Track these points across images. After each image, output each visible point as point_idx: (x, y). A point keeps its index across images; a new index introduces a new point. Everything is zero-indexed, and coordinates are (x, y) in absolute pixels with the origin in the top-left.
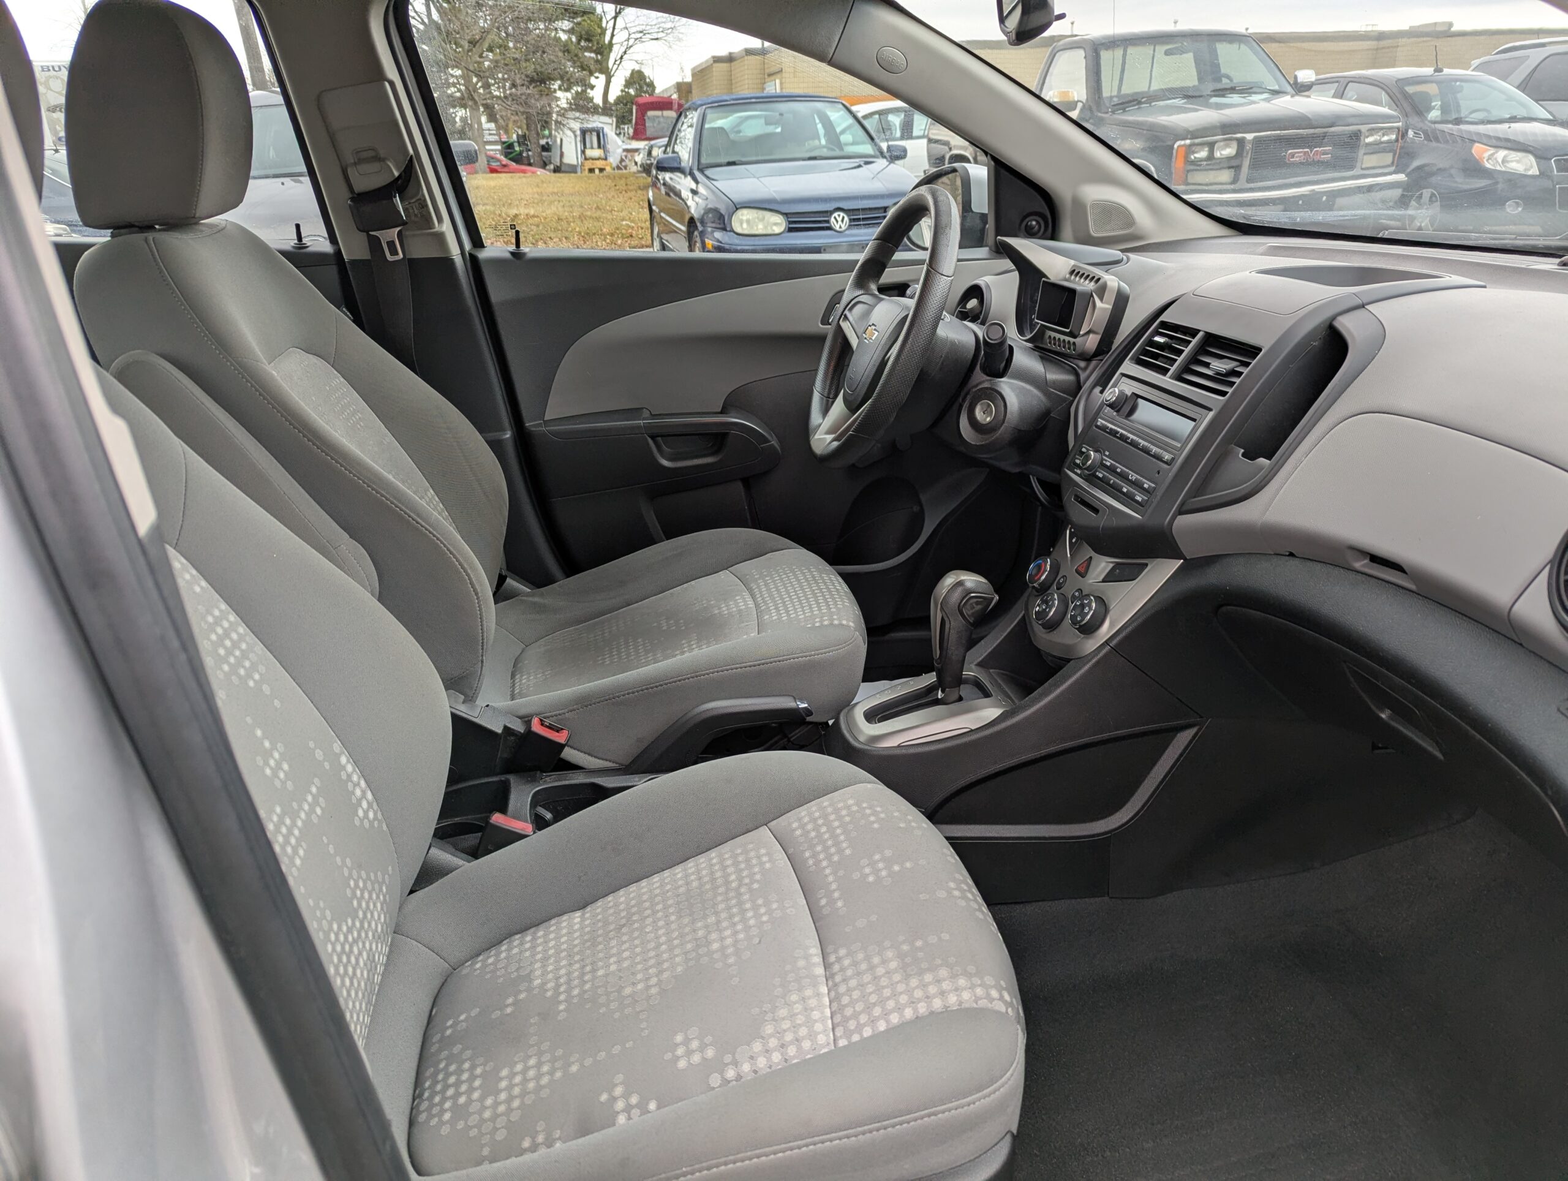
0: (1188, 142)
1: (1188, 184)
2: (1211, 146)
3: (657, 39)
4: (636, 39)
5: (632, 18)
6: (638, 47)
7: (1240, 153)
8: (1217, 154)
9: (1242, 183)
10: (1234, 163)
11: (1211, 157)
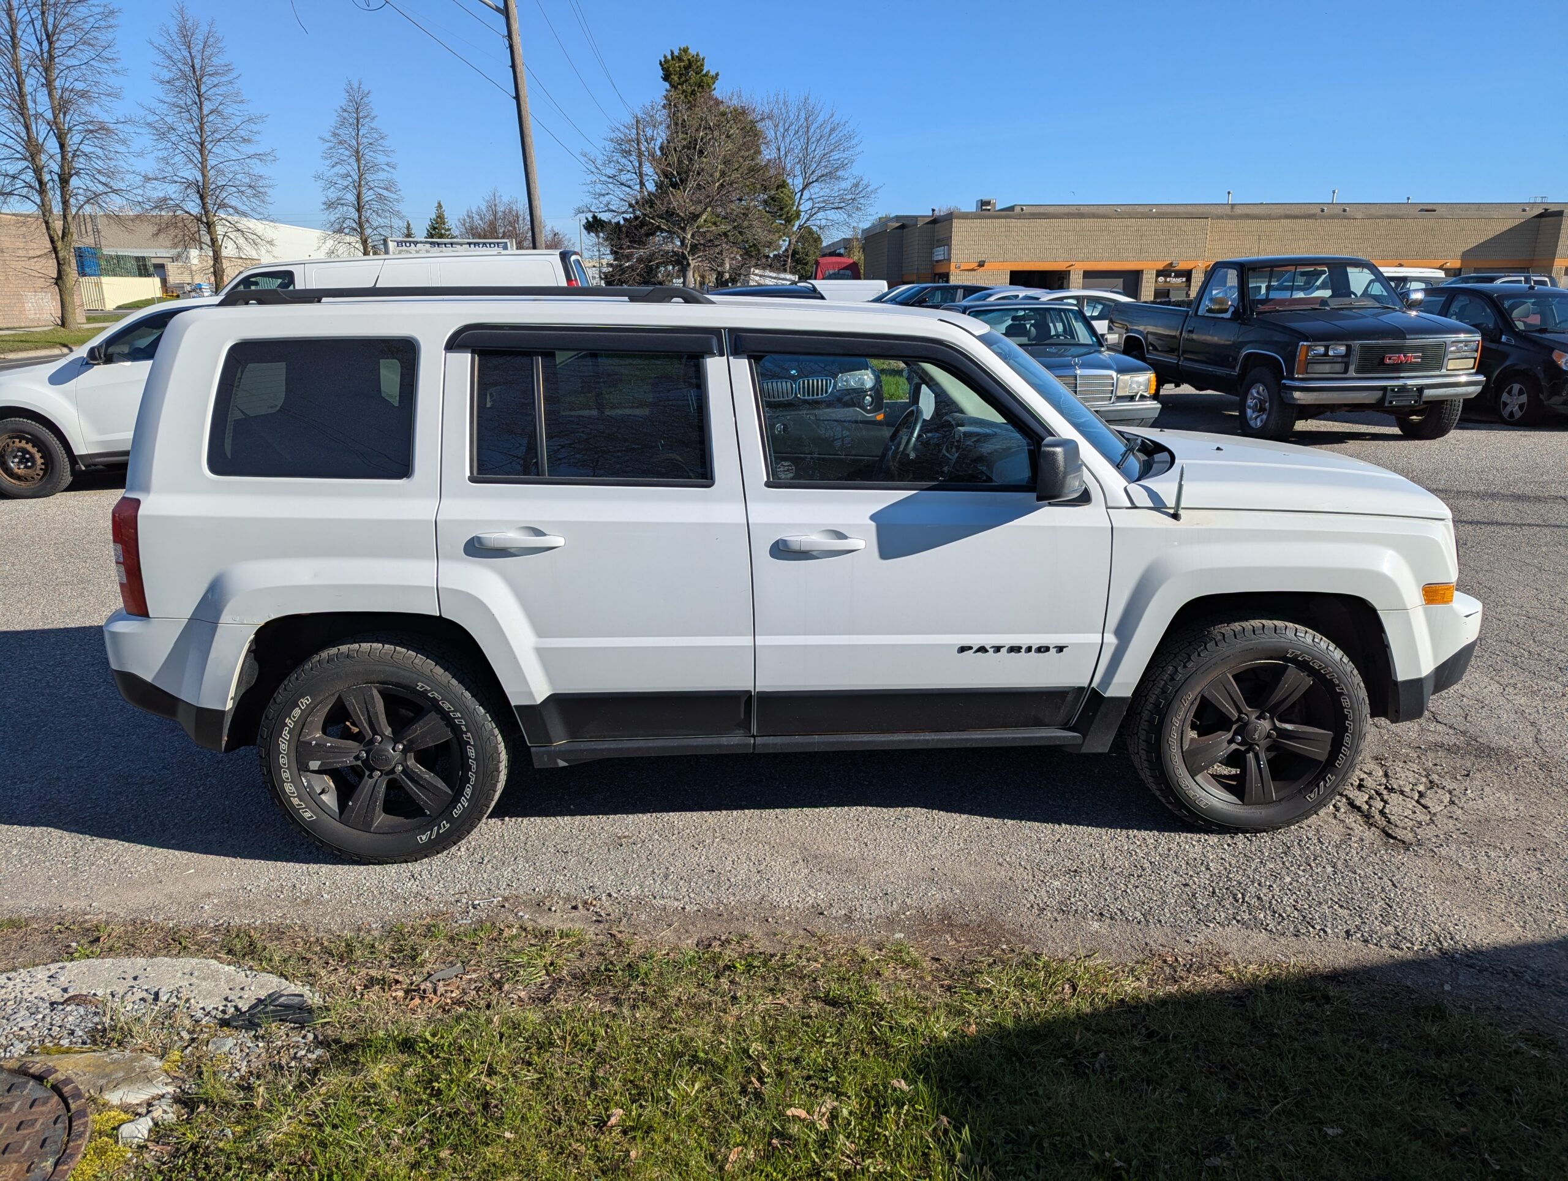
0: (1309, 343)
1: (1307, 373)
2: (1327, 348)
3: (837, 208)
4: (819, 208)
5: (817, 190)
6: (820, 215)
7: (1348, 353)
8: (1331, 353)
9: (1352, 373)
10: (1345, 360)
11: (1326, 354)
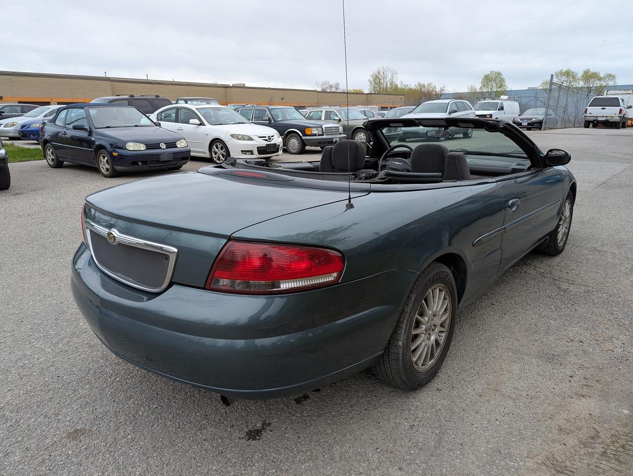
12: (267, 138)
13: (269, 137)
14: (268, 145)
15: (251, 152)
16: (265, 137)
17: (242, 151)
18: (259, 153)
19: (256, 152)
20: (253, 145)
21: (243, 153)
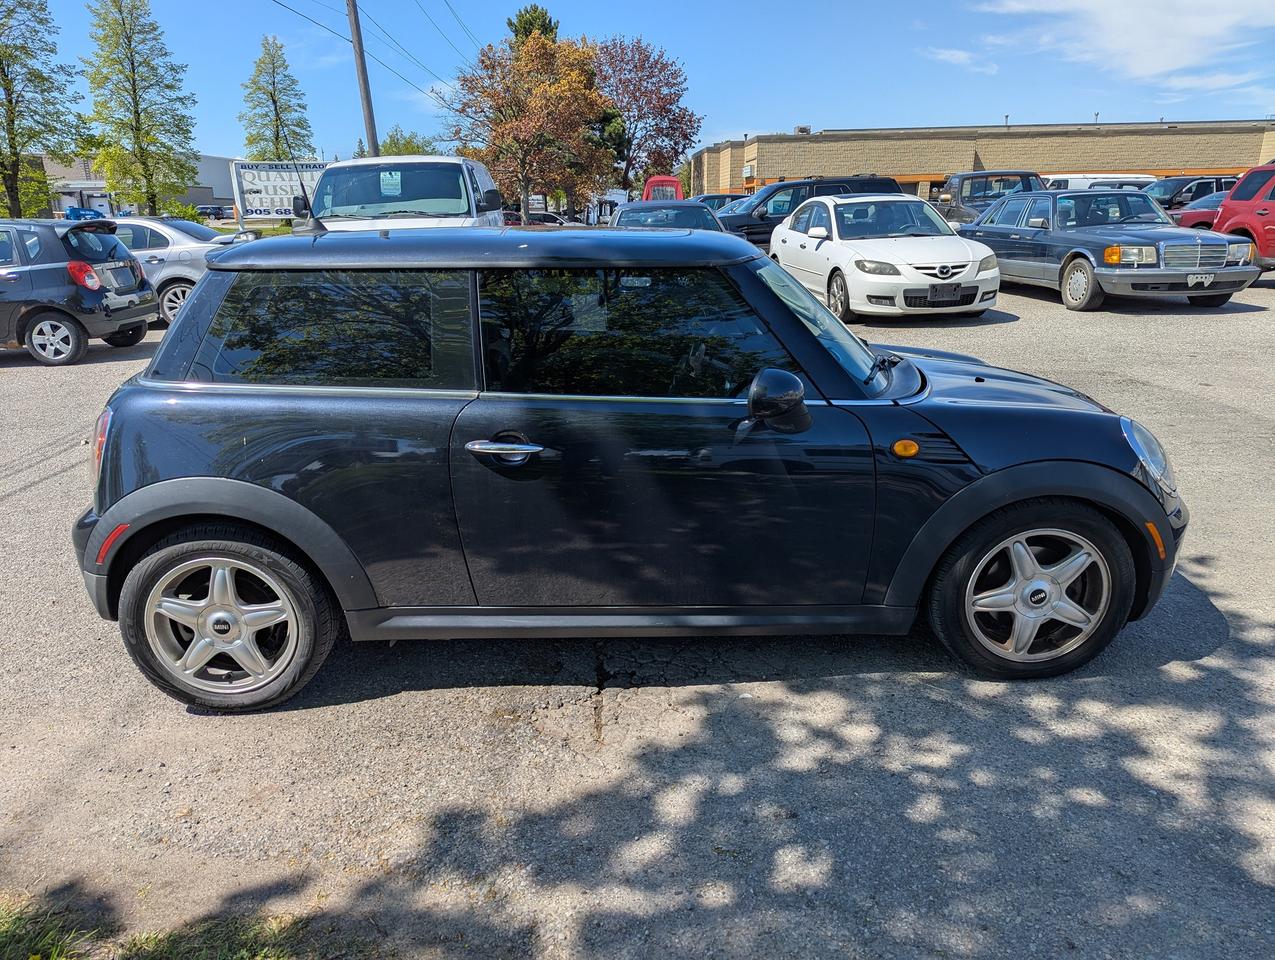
12: (936, 271)
13: (944, 267)
14: (933, 287)
15: (890, 300)
16: (934, 268)
17: (870, 298)
18: (909, 304)
19: (900, 300)
20: (897, 286)
21: (874, 300)
